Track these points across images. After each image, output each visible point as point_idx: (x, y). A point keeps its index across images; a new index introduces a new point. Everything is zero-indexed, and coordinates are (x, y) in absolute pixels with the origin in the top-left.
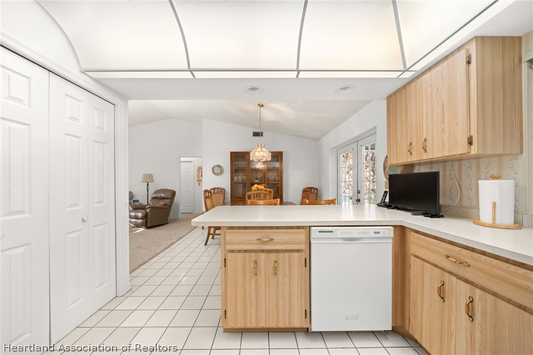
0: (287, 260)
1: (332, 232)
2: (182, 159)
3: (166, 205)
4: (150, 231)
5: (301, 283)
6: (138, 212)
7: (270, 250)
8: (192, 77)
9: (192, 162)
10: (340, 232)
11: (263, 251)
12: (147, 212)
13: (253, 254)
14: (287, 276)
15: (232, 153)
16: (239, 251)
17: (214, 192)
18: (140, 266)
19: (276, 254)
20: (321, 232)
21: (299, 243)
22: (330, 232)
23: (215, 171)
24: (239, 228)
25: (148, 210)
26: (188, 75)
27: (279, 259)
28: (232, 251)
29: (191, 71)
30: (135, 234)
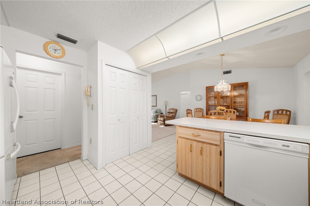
0: (208, 148)
1: (240, 138)
2: (182, 93)
3: (173, 116)
4: (165, 127)
5: (217, 164)
6: (161, 118)
7: (199, 141)
8: (168, 59)
9: (187, 94)
10: (246, 139)
11: (195, 140)
12: (165, 119)
13: (190, 141)
14: (208, 157)
15: (207, 88)
16: (184, 138)
17: (197, 111)
18: (158, 140)
19: (202, 144)
20: (231, 136)
21: (216, 141)
22: (238, 137)
23: (198, 99)
24: (184, 127)
25: (165, 118)
26: (167, 59)
27: (204, 147)
28: (181, 137)
29: (167, 57)
30: (160, 128)
